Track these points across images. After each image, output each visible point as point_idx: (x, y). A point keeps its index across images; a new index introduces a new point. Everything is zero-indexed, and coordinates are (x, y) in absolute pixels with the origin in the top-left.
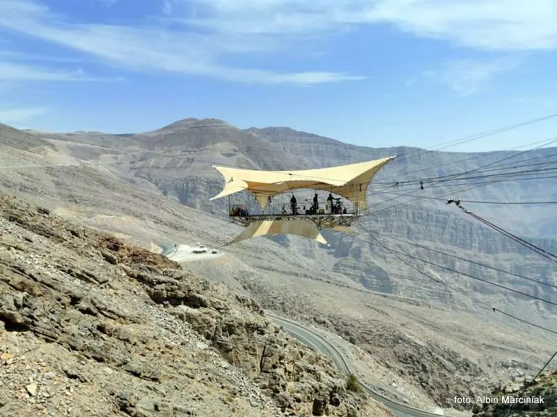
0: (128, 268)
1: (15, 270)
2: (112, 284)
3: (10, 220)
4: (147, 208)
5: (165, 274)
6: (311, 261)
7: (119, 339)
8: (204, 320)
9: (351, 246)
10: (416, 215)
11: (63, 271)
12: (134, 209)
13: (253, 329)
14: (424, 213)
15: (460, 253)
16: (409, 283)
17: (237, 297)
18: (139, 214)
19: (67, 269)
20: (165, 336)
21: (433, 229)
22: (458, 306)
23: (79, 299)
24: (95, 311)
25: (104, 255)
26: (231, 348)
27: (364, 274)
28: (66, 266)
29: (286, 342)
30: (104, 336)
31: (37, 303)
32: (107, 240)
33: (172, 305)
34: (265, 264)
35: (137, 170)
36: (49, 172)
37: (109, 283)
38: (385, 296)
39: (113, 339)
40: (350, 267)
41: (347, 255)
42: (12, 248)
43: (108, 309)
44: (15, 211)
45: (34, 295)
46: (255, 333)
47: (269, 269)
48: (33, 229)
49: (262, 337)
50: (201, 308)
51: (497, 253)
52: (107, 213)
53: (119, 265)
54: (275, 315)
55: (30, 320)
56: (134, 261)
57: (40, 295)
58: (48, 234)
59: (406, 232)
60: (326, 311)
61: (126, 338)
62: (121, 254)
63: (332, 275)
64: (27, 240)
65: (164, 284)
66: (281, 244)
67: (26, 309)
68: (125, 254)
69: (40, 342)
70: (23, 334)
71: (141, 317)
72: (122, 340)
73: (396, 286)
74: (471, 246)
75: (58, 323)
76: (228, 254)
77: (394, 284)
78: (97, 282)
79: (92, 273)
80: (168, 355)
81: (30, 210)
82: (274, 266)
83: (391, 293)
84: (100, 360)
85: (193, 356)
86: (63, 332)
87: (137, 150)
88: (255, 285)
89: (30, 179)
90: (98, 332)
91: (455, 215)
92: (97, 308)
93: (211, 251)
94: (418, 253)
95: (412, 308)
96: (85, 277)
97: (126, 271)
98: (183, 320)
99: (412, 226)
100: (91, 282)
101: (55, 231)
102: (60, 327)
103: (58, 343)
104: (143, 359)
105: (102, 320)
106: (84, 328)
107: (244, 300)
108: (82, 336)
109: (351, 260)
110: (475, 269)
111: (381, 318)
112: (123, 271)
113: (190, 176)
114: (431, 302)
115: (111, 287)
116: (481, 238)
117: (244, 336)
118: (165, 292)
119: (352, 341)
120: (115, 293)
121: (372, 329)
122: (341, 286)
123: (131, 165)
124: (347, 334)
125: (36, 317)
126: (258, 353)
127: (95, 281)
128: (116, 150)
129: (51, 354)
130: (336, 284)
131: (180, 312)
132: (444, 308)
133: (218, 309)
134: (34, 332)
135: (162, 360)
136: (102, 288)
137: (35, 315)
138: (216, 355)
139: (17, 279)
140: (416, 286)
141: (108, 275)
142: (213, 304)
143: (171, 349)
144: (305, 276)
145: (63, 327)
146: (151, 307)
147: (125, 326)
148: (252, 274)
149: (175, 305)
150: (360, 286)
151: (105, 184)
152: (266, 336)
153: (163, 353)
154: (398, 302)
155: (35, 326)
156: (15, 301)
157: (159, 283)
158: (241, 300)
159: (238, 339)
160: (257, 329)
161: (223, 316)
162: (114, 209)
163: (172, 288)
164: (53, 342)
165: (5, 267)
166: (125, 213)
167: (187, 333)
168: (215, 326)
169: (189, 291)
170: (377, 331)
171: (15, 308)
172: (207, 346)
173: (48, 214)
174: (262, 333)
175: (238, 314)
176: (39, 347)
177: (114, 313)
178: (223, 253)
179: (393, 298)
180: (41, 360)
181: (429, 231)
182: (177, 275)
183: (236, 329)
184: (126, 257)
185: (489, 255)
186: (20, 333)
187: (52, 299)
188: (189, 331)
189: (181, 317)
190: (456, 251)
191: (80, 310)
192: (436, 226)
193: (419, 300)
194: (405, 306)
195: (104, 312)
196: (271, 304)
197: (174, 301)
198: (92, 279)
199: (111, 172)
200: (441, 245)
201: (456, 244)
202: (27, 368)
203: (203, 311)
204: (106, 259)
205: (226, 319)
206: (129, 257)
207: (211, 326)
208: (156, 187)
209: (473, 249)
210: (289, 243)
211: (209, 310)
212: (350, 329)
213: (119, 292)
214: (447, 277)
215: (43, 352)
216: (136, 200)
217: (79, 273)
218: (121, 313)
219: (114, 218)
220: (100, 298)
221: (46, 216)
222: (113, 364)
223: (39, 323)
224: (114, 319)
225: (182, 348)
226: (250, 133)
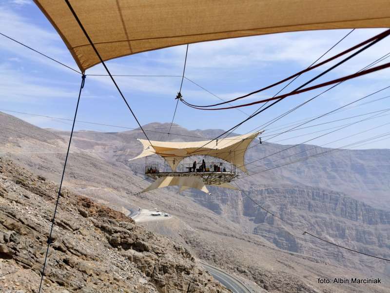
0: (95, 221)
1: (9, 215)
2: (81, 231)
3: (17, 183)
4: (122, 183)
5: (121, 225)
6: (237, 225)
7: (79, 270)
8: (145, 261)
9: (266, 215)
10: (315, 194)
11: (48, 220)
12: (114, 183)
13: (182, 270)
14: (321, 192)
15: (349, 223)
16: (311, 245)
17: (174, 246)
18: (116, 187)
19: (50, 218)
20: (116, 271)
21: (328, 205)
22: (348, 264)
23: (54, 239)
24: (65, 249)
25: (79, 211)
26: (164, 283)
27: (276, 237)
28: (50, 216)
29: (207, 282)
30: (68, 267)
31: (21, 239)
32: (82, 200)
33: (124, 249)
34: (204, 226)
35: (118, 157)
36: (59, 157)
37: (80, 230)
38: (292, 255)
39: (75, 270)
40: (266, 231)
41: (264, 222)
42: (14, 202)
43: (75, 248)
44: (21, 177)
45: (21, 234)
46: (183, 273)
47: (206, 230)
48: (32, 190)
49: (188, 276)
50: (144, 252)
51: (376, 224)
52: (95, 185)
53: (89, 218)
54: (207, 264)
55: (13, 251)
56: (100, 215)
57: (25, 234)
58: (42, 194)
59: (307, 206)
60: (246, 263)
61: (83, 270)
62: (91, 210)
63: (252, 236)
64: (26, 196)
65: (119, 233)
66: (216, 212)
67: (12, 243)
68: (94, 210)
69: (19, 267)
70: (7, 261)
71: (99, 256)
72: (80, 271)
73: (301, 247)
74: (357, 219)
75: (33, 254)
76: (177, 218)
77: (300, 245)
78: (71, 230)
79: (68, 222)
80: (115, 285)
81: (32, 177)
82: (209, 228)
83: (297, 252)
84: (61, 284)
85: (135, 288)
86: (37, 262)
87: (118, 143)
88: (194, 241)
89: (45, 161)
90: (64, 264)
91: (345, 195)
92: (66, 247)
93: (164, 214)
94: (316, 222)
95: (312, 264)
96: (63, 225)
97: (93, 222)
98: (131, 260)
99: (312, 202)
100: (67, 229)
101: (48, 192)
102: (35, 258)
103: (32, 270)
104: (95, 286)
105: (69, 256)
106: (53, 260)
107: (179, 249)
108: (51, 265)
109: (266, 226)
110: (361, 236)
111: (287, 270)
112: (91, 223)
113: (153, 162)
114: (328, 261)
115: (81, 233)
116: (365, 212)
117: (174, 275)
118: (119, 239)
119: (265, 287)
120: (84, 238)
121: (280, 279)
122: (258, 245)
123: (114, 154)
124: (262, 282)
125: (18, 249)
126: (184, 289)
127: (69, 228)
128: (105, 143)
129: (25, 277)
130: (255, 243)
131: (129, 254)
132: (338, 265)
133: (157, 253)
134: (16, 260)
135: (109, 289)
136: (74, 234)
137: (18, 248)
138: (153, 289)
139: (10, 221)
140: (316, 248)
141: (80, 225)
142: (153, 249)
143: (118, 281)
144: (232, 236)
145: (37, 258)
146: (108, 249)
147: (85, 261)
148: (193, 232)
149: (126, 249)
150: (273, 246)
151: (95, 166)
152: (191, 276)
153: (111, 283)
154: (302, 259)
155: (17, 255)
156: (4, 236)
157: (116, 232)
158: (177, 249)
159: (170, 277)
160: (184, 270)
161: (160, 259)
162: (99, 183)
163: (124, 237)
164: (28, 268)
165: (2, 212)
166: (107, 186)
167: (133, 270)
168: (153, 267)
169: (137, 239)
170: (285, 280)
171: (4, 242)
172: (146, 282)
173: (44, 180)
174: (188, 273)
175: (171, 257)
176: (17, 271)
177: (78, 251)
178: (172, 216)
179: (298, 256)
180: (16, 281)
181: (325, 206)
182: (129, 227)
183: (170, 269)
184: (95, 212)
185: (371, 226)
186: (5, 260)
187: (33, 237)
188: (134, 269)
189: (129, 258)
190: (346, 222)
191: (53, 247)
192: (330, 203)
193: (318, 258)
194: (307, 262)
195: (71, 250)
196: (205, 256)
197: (126, 246)
198: (67, 227)
199: (100, 158)
200: (334, 217)
201: (346, 217)
202: (5, 286)
203: (146, 254)
204: (80, 214)
205: (162, 261)
206: (96, 212)
207: (150, 266)
208: (130, 169)
209: (358, 221)
210: (221, 212)
211: (151, 254)
212: (265, 279)
213: (87, 238)
214: (340, 242)
215: (20, 275)
216: (115, 177)
217: (59, 222)
218: (83, 252)
219: (99, 189)
220: (71, 240)
221: (43, 181)
222: (71, 288)
223: (20, 254)
224: (79, 256)
225: (127, 282)
226: (196, 133)
